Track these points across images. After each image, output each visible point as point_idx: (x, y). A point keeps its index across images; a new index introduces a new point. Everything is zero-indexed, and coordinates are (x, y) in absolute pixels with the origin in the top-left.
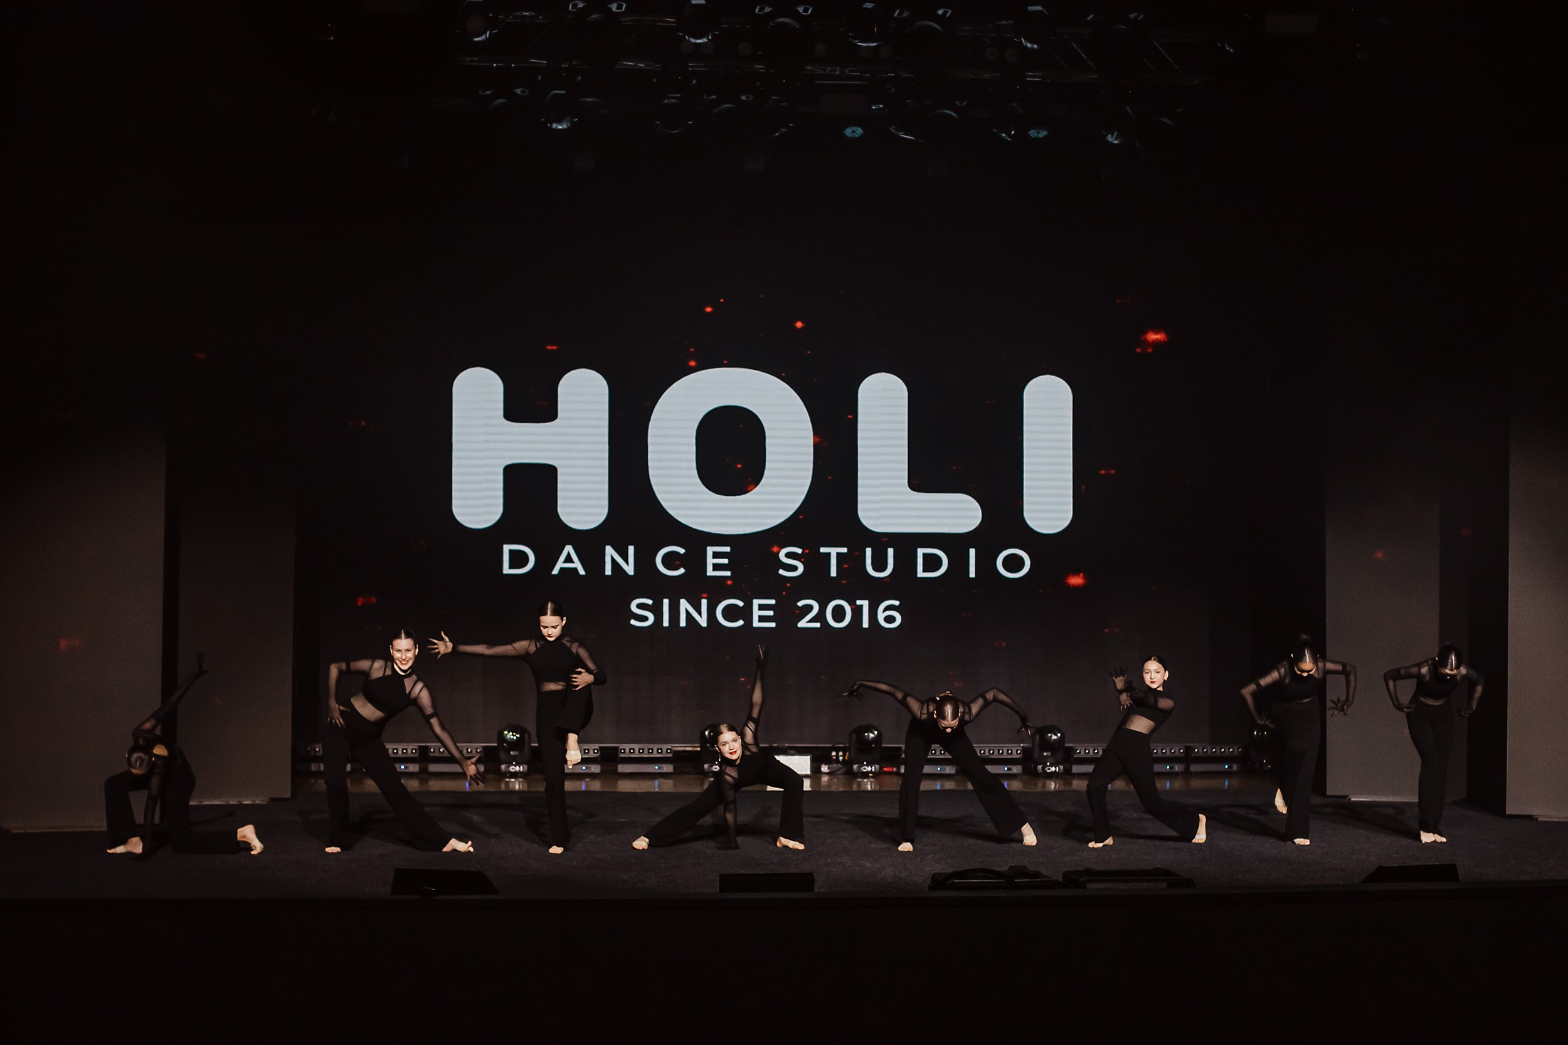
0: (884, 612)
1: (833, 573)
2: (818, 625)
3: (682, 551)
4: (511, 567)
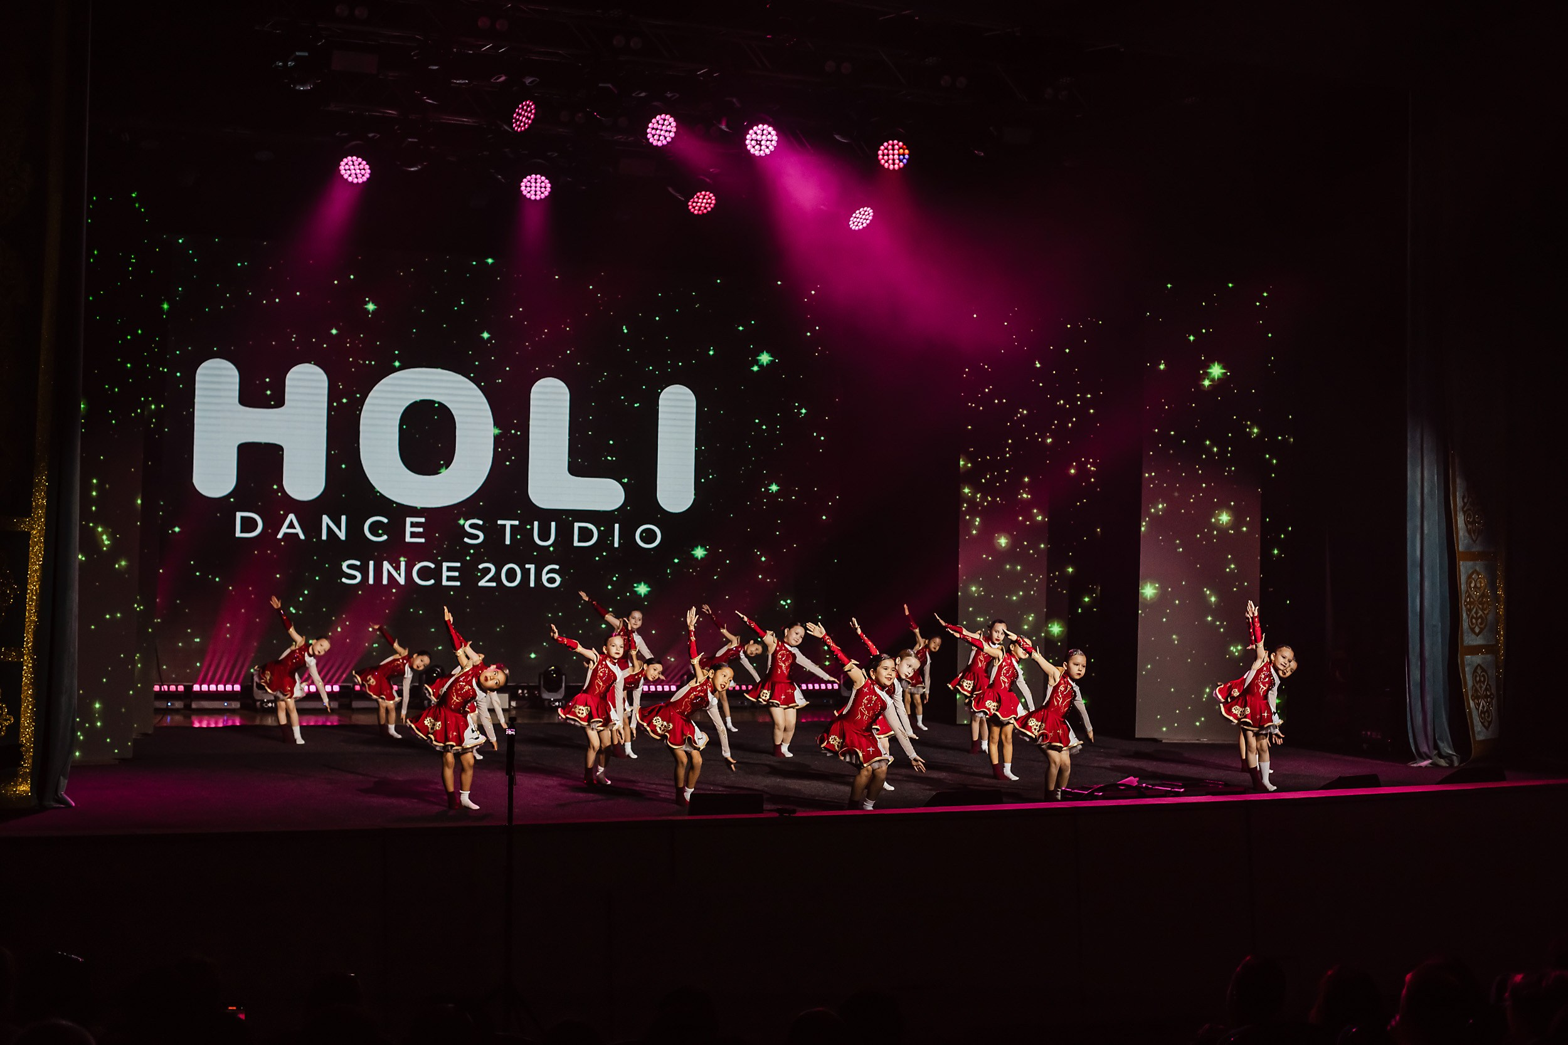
0: (548, 572)
1: (508, 542)
2: (494, 584)
3: (385, 520)
4: (242, 532)
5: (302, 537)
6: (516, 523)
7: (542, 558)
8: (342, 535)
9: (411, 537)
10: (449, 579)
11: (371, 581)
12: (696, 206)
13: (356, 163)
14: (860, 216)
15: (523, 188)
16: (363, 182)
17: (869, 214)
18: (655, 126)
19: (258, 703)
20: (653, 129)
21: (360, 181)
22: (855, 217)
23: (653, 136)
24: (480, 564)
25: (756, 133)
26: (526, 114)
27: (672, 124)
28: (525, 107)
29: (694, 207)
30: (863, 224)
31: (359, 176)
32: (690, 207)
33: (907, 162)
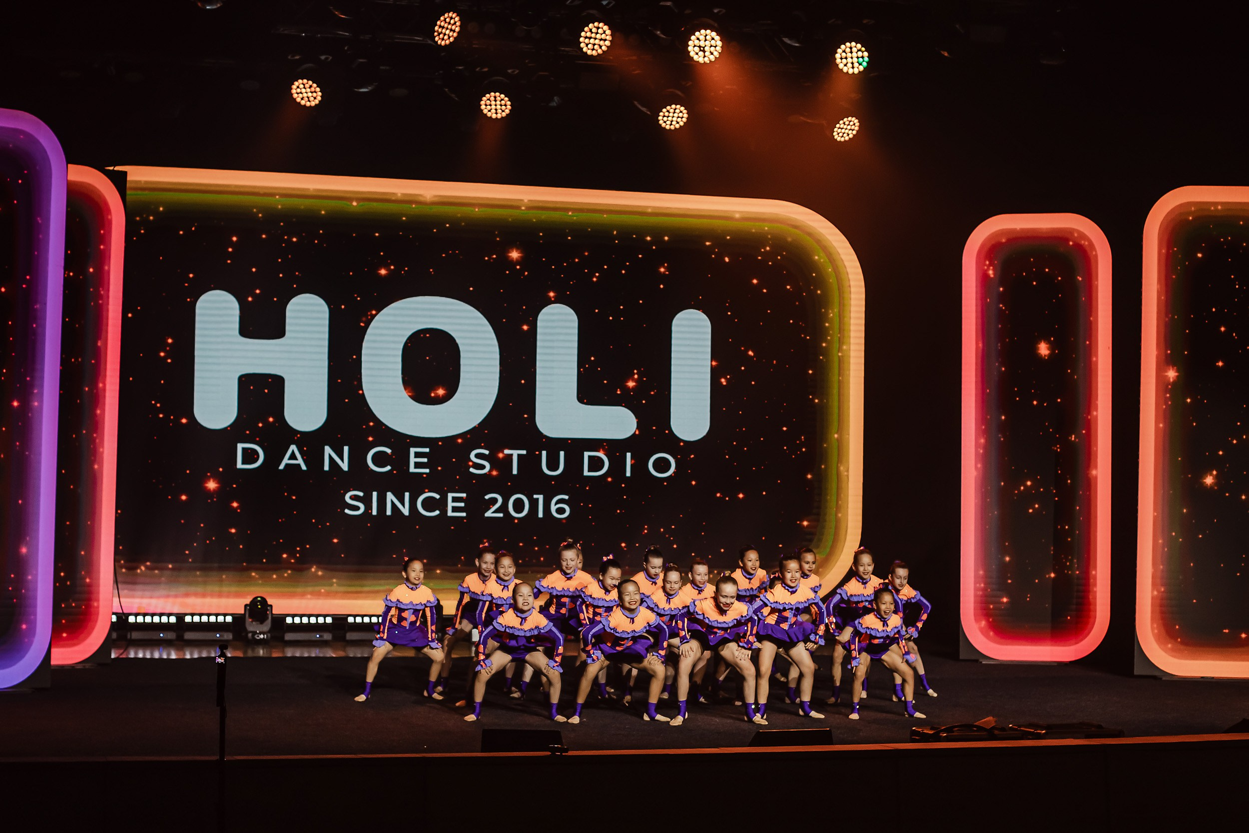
0: (556, 503)
1: (515, 472)
2: (501, 515)
3: (389, 451)
4: (243, 463)
5: (304, 467)
6: (524, 452)
7: (550, 488)
8: (345, 466)
9: (416, 467)
10: (455, 509)
11: (374, 512)
12: (668, 120)
13: (307, 86)
14: (845, 127)
15: (483, 107)
16: (316, 105)
17: (854, 124)
18: (588, 34)
19: (250, 635)
20: (586, 37)
21: (313, 104)
22: (839, 128)
23: (587, 45)
24: (486, 495)
25: (698, 39)
26: (450, 27)
27: (606, 32)
28: (448, 20)
29: (665, 122)
30: (848, 135)
31: (312, 99)
32: (661, 122)
33: (865, 64)
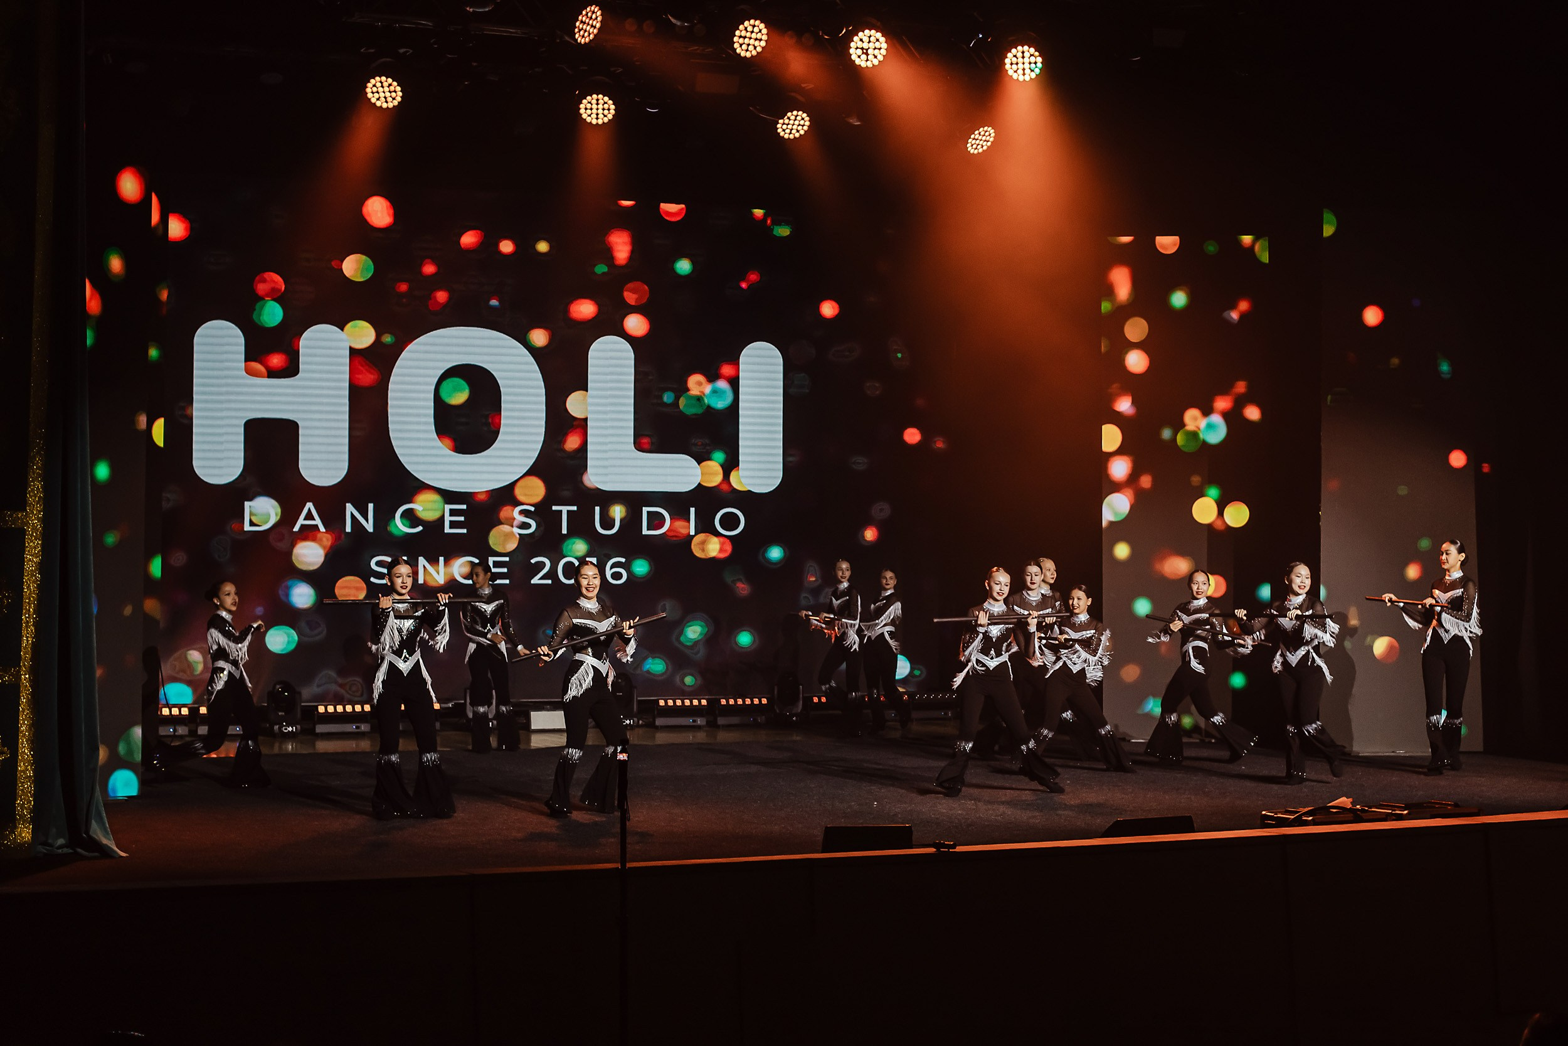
0: (611, 568)
1: (564, 528)
2: (550, 582)
4: (252, 524)
5: (323, 529)
6: (575, 508)
7: (604, 549)
8: (369, 527)
9: (451, 527)
12: (787, 128)
13: (386, 84)
14: (980, 137)
15: (582, 111)
16: (394, 107)
17: (990, 135)
18: (743, 33)
19: (276, 727)
20: (740, 37)
21: (391, 105)
22: (974, 139)
23: (741, 45)
24: (532, 558)
25: (861, 40)
26: (591, 22)
27: (762, 31)
28: (589, 14)
29: (784, 130)
30: (982, 146)
31: (389, 99)
32: (779, 130)
33: (1037, 71)
